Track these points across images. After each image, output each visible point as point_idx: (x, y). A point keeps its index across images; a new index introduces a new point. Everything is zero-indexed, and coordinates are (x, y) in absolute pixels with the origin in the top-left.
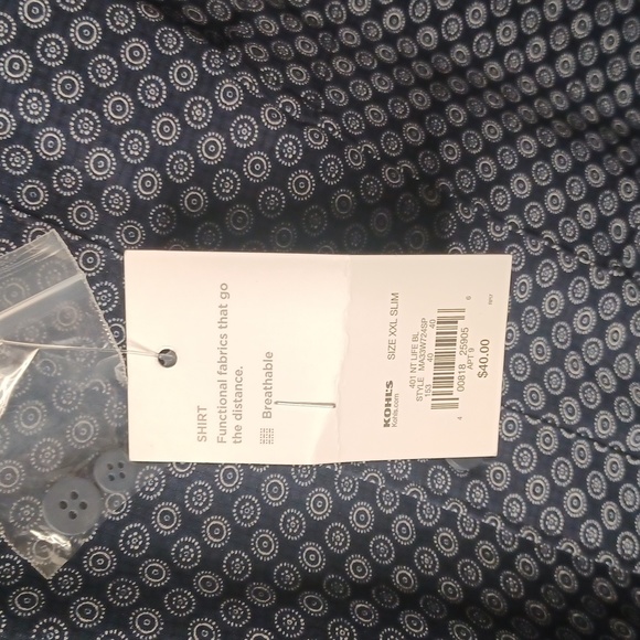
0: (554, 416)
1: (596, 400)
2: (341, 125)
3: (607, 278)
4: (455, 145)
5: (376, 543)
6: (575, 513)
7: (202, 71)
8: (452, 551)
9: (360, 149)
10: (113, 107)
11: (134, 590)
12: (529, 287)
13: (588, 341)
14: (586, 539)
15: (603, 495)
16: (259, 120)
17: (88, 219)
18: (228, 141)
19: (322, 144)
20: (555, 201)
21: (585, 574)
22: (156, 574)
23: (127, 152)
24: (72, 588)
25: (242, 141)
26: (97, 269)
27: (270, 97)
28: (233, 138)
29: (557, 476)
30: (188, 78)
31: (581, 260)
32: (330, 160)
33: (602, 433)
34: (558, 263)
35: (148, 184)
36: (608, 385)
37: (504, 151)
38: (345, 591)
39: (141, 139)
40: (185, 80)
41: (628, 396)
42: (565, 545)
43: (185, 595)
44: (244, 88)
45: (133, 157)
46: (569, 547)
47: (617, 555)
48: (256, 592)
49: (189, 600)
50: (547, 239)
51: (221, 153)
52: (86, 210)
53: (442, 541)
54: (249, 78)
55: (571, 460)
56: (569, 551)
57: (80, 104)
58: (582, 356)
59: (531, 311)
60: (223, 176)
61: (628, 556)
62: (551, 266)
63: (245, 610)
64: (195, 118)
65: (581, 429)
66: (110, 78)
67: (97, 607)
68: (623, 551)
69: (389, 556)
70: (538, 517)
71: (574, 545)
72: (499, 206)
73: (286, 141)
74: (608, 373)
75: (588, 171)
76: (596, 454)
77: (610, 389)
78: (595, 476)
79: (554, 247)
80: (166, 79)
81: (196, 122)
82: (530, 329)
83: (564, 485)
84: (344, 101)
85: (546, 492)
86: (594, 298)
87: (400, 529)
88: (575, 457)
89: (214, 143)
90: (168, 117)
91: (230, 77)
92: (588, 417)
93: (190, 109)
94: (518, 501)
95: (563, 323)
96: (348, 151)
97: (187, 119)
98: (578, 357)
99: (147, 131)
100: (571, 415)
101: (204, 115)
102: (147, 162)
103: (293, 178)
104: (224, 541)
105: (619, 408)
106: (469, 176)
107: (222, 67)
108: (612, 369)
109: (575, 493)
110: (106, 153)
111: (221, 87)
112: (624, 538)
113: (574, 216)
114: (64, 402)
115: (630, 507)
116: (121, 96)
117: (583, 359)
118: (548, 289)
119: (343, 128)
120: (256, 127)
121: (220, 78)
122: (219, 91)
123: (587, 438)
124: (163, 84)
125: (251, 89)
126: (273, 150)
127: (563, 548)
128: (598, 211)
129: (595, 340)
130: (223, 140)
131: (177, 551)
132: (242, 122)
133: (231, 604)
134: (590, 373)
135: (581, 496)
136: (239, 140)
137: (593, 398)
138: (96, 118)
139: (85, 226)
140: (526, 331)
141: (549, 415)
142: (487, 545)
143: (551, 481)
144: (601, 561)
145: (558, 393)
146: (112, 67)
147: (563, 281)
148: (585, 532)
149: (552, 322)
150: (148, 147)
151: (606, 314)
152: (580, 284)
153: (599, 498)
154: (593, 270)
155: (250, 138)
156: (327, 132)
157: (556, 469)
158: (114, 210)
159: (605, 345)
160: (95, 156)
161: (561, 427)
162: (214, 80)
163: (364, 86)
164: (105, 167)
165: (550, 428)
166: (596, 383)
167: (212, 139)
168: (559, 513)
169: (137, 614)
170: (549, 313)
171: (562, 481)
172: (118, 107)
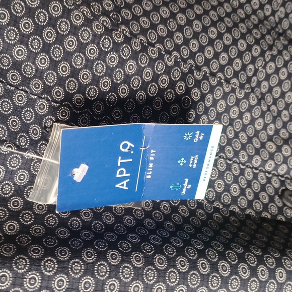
0: (223, 155)
1: (239, 146)
2: (129, 29)
3: (243, 93)
4: (180, 35)
5: (155, 214)
6: (235, 194)
7: (64, 7)
8: (187, 214)
9: (138, 41)
10: (24, 25)
11: (55, 240)
12: (211, 99)
13: (236, 121)
14: (241, 205)
15: (246, 186)
16: (92, 30)
17: (17, 79)
18: (78, 40)
19: (121, 40)
20: (224, 58)
21: (242, 219)
22: (63, 233)
23: (32, 47)
24: (27, 242)
25: (85, 40)
26: (24, 102)
27: (96, 17)
28: (80, 38)
29: (227, 179)
30: (58, 10)
31: (233, 86)
32: (125, 47)
33: (243, 160)
34: (223, 88)
35: (43, 61)
36: (244, 139)
37: (202, 36)
38: (146, 232)
39: (38, 40)
40: (57, 11)
41: (252, 144)
42: (232, 208)
43: (78, 240)
44: (84, 14)
45: (35, 49)
46: (234, 208)
47: (254, 210)
48: (108, 236)
49: (80, 242)
50: (219, 77)
51: (75, 45)
52: (15, 75)
53: (182, 211)
54: (85, 9)
55: (232, 172)
56: (234, 210)
57: (8, 24)
58: (233, 128)
59: (212, 110)
60: (77, 56)
61: (258, 210)
62: (220, 90)
63: (105, 243)
64: (62, 29)
65: (234, 159)
66: (21, 11)
67: (40, 249)
68: (256, 208)
69: (161, 218)
70: (220, 197)
71: (236, 207)
72: (199, 63)
73: (105, 39)
74: (244, 134)
75: (239, 43)
76: (241, 169)
77: (244, 141)
78: (242, 178)
79: (222, 81)
80: (48, 11)
81: (63, 31)
82: (212, 118)
83: (230, 183)
84: (130, 17)
85: (223, 186)
86: (238, 102)
87: (164, 207)
88: (233, 171)
89: (72, 41)
90: (50, 29)
91: (77, 9)
92: (236, 154)
93: (60, 25)
94: (212, 191)
95: (226, 114)
96: (133, 41)
97: (59, 30)
98: (232, 129)
99: (41, 36)
100: (230, 153)
101: (66, 28)
102: (42, 51)
103: (108, 56)
104: (90, 218)
105: (249, 149)
106: (186, 49)
107: (73, 5)
108: (245, 132)
109: (235, 186)
110: (22, 48)
111: (73, 14)
112: (256, 203)
113: (232, 65)
114: (13, 165)
115: (257, 190)
116: (27, 20)
117: (234, 129)
118: (219, 100)
119: (130, 31)
120: (91, 33)
121: (72, 10)
122: (73, 16)
123: (237, 163)
124: (46, 13)
125: (87, 14)
126: (99, 43)
127: (232, 209)
128: (242, 62)
129: (239, 120)
130: (75, 39)
131: (71, 224)
132: (84, 30)
133: (98, 242)
134: (236, 135)
135: (237, 187)
136: (83, 39)
137: (238, 146)
138: (17, 31)
139: (16, 83)
140: (211, 118)
141: (221, 154)
142: (201, 211)
143: (225, 181)
144: (248, 213)
145: (224, 145)
146: (22, 6)
147: (225, 96)
148: (240, 202)
149: (222, 114)
150: (42, 44)
151: (243, 109)
152: (232, 97)
153: (244, 187)
154: (238, 90)
155: (88, 38)
156: (123, 33)
157: (226, 177)
158: (28, 74)
159: (243, 122)
160: (17, 49)
161: (226, 159)
162: (70, 11)
163: (139, 8)
164: (22, 54)
165: (222, 160)
166: (239, 139)
167: (71, 39)
168: (229, 195)
169: (58, 250)
170: (220, 110)
171: (229, 181)
172: (49, 35)
